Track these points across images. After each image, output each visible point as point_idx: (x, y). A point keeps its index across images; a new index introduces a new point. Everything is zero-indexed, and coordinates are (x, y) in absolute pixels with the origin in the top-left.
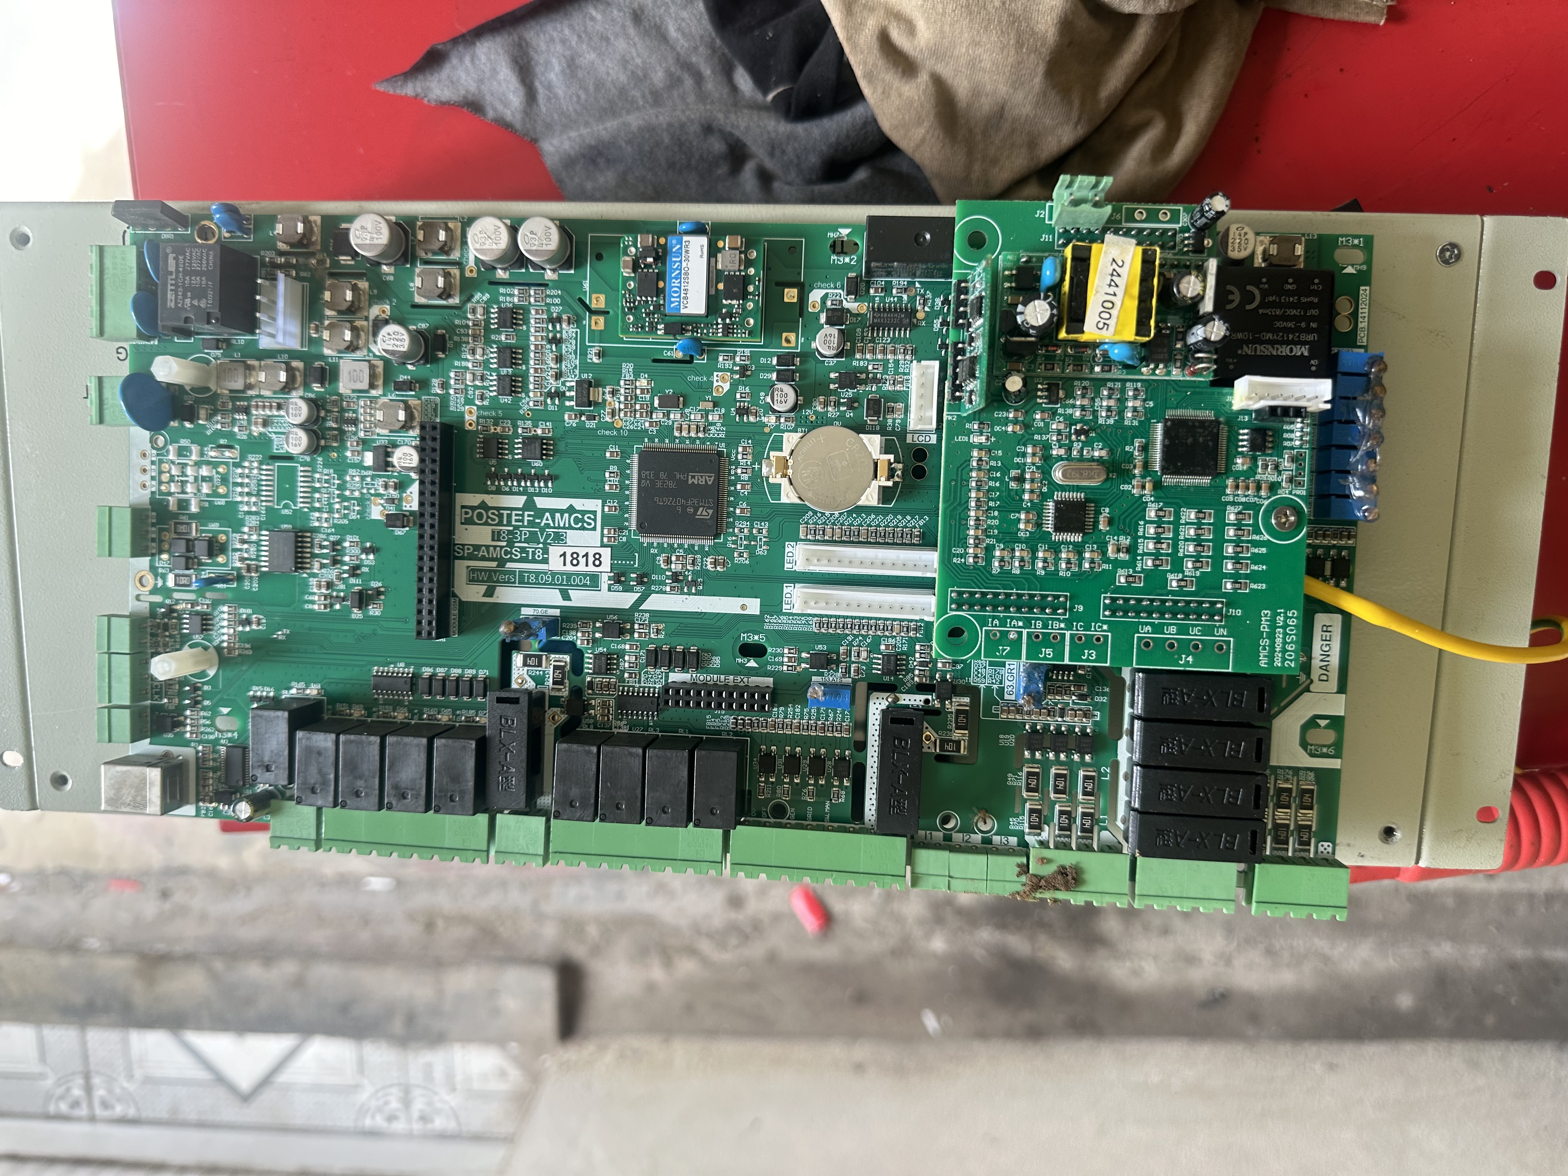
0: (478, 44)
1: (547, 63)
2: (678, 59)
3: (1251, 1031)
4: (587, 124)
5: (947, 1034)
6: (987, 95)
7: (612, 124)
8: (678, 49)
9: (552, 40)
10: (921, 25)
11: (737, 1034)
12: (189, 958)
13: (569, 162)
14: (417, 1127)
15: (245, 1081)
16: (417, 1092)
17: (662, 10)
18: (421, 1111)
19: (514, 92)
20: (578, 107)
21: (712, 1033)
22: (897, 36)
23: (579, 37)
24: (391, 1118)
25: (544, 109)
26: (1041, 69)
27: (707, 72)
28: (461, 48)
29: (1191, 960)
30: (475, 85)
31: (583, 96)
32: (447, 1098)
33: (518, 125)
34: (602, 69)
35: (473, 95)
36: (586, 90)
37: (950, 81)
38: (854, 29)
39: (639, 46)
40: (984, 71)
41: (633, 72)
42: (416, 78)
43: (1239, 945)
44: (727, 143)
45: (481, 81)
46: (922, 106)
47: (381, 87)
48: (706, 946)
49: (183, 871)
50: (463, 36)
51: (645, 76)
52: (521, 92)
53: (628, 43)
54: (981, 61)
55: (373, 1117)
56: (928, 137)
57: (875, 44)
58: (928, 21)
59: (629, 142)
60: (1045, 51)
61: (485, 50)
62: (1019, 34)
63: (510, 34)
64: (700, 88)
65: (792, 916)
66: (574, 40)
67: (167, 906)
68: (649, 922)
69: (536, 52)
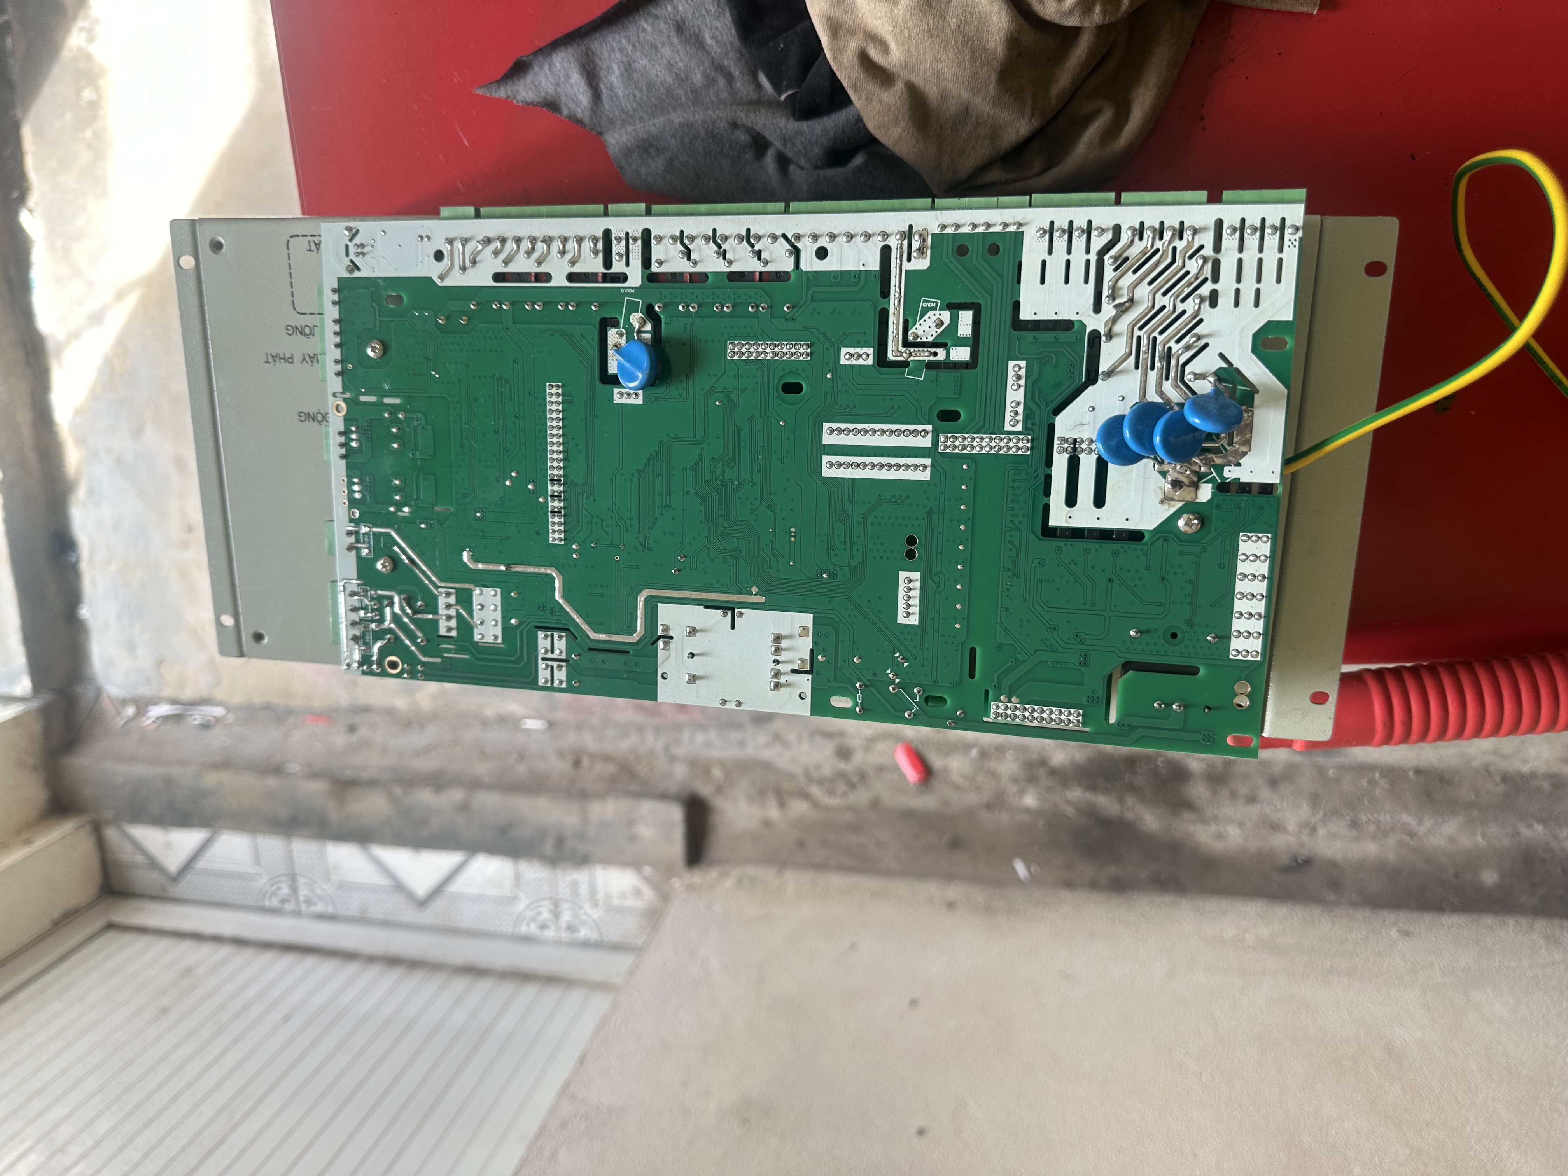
0: (554, 55)
1: (609, 68)
2: (713, 63)
3: (1331, 897)
4: (641, 119)
5: (1035, 881)
6: (953, 98)
7: (660, 121)
8: (713, 53)
9: (613, 48)
10: (893, 46)
11: (842, 868)
12: (373, 783)
13: (627, 152)
14: (564, 935)
15: (421, 889)
16: (565, 906)
17: (700, 21)
18: (568, 922)
19: (583, 93)
20: (634, 105)
21: (820, 867)
22: (874, 54)
23: (634, 46)
24: (543, 927)
25: (607, 107)
26: (994, 78)
27: (736, 73)
28: (540, 58)
29: (1276, 827)
30: (553, 88)
31: (638, 95)
32: (590, 911)
33: (587, 121)
34: (653, 72)
35: (552, 96)
36: (640, 90)
37: (922, 87)
38: (838, 51)
39: (681, 52)
40: (947, 80)
41: (677, 74)
42: (507, 84)
43: (1325, 815)
44: (750, 135)
45: (558, 85)
46: (898, 109)
47: (480, 92)
48: (815, 790)
49: (366, 709)
50: (541, 50)
51: (687, 77)
52: (589, 93)
53: (673, 51)
54: (943, 74)
55: (528, 925)
56: (904, 134)
57: (856, 61)
58: (897, 42)
59: (673, 136)
60: (996, 64)
61: (560, 59)
62: (973, 52)
63: (579, 45)
64: (731, 86)
65: (897, 769)
66: (630, 49)
67: (354, 738)
68: (767, 766)
69: (600, 59)
